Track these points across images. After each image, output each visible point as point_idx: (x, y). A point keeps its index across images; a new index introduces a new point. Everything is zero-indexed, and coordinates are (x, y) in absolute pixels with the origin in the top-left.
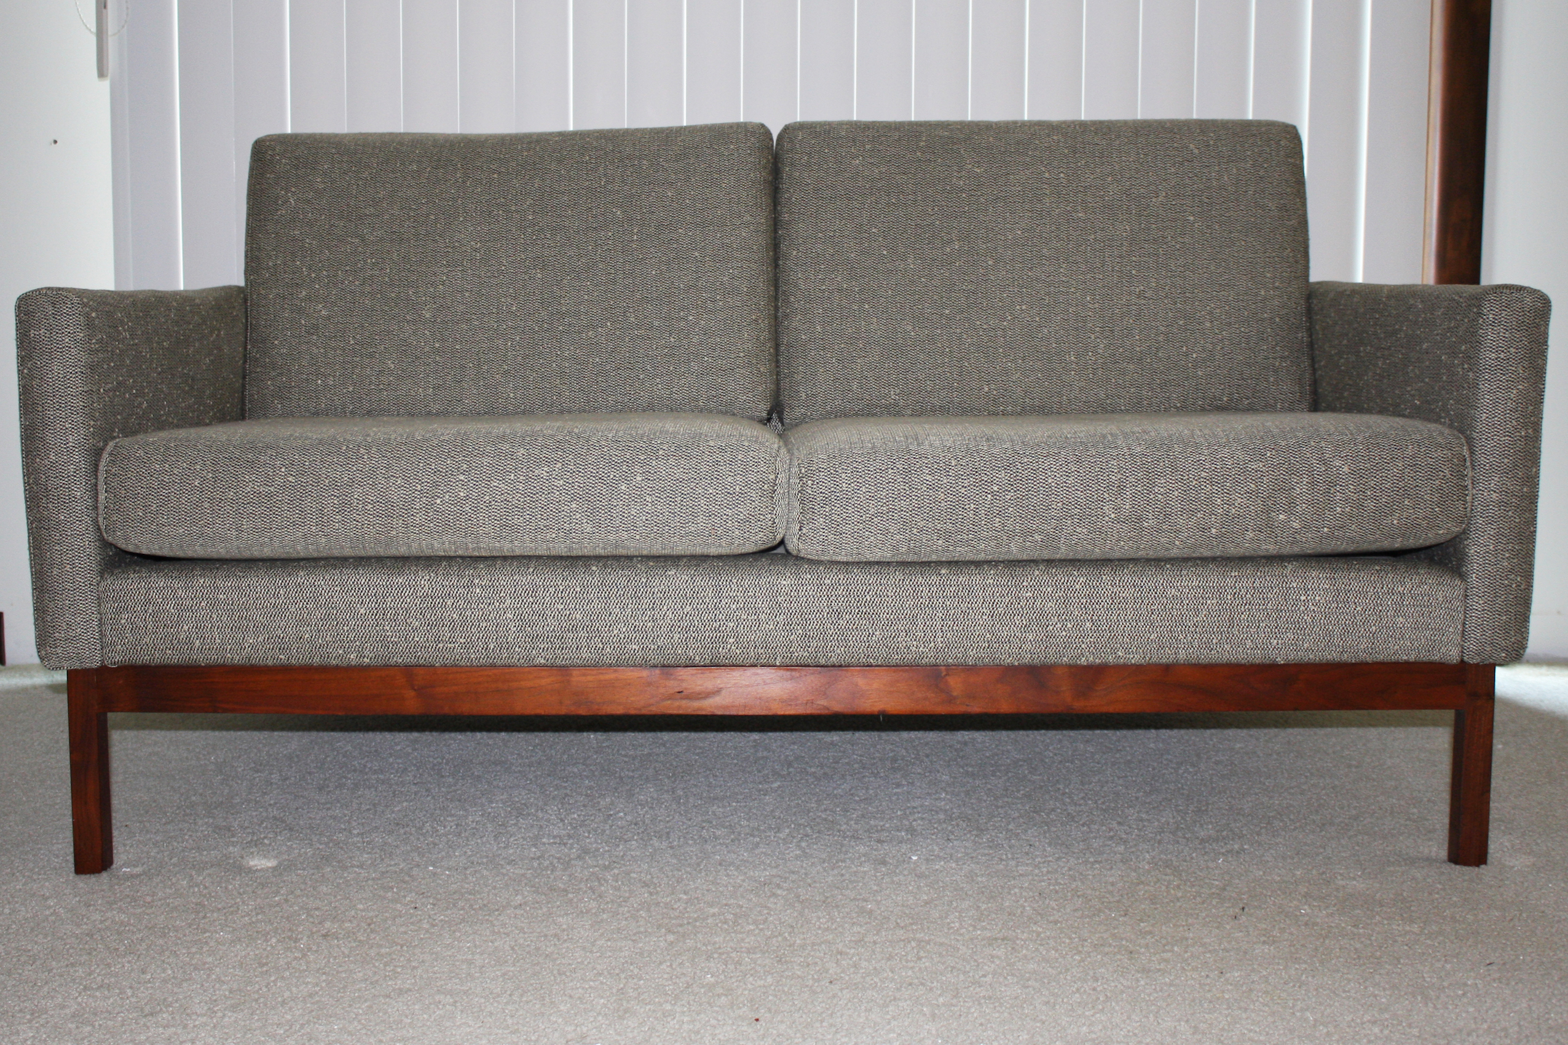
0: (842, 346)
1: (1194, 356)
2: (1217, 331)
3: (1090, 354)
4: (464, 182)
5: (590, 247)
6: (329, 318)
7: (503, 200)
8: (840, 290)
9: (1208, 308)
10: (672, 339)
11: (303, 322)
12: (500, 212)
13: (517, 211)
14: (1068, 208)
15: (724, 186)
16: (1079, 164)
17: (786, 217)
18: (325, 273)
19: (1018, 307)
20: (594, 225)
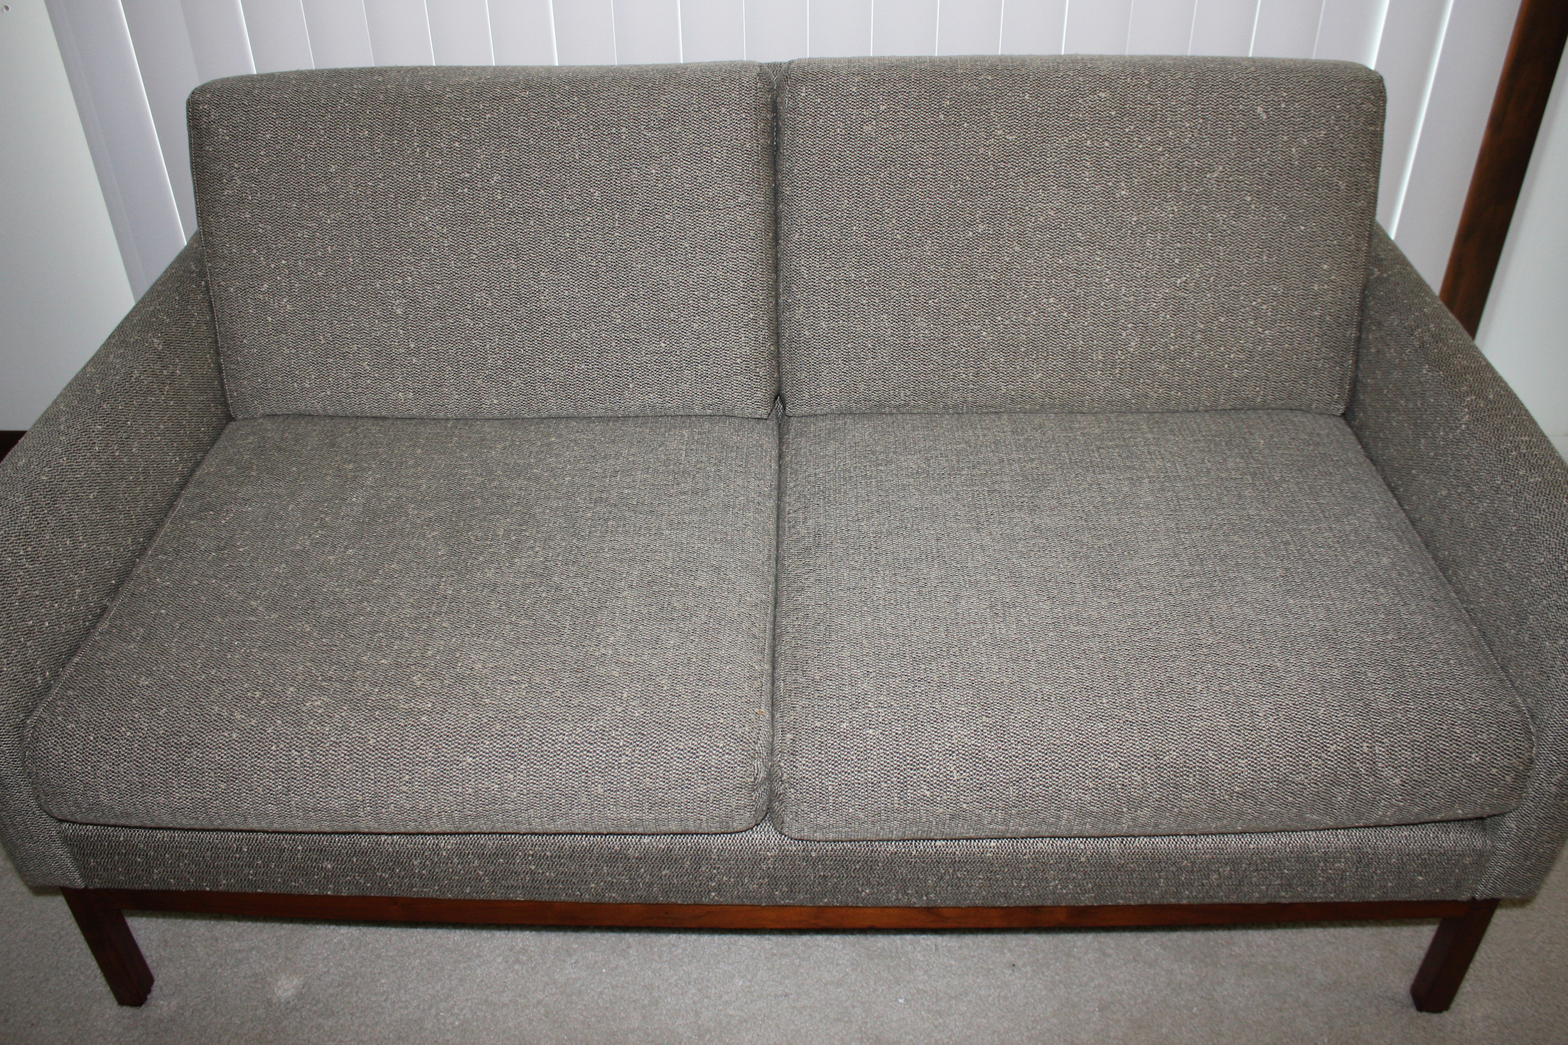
0: (849, 346)
1: (1232, 356)
2: (1260, 330)
3: (1119, 352)
4: (422, 152)
5: (568, 235)
6: (295, 313)
7: (467, 175)
8: (847, 282)
9: (1254, 303)
10: (663, 345)
11: (270, 319)
12: (466, 190)
13: (483, 189)
14: (1110, 184)
15: (715, 160)
16: (1127, 130)
17: (787, 190)
18: (283, 262)
19: (1045, 300)
20: (571, 208)
